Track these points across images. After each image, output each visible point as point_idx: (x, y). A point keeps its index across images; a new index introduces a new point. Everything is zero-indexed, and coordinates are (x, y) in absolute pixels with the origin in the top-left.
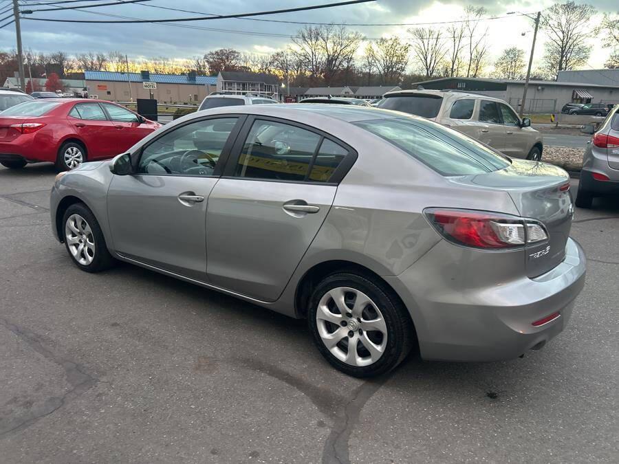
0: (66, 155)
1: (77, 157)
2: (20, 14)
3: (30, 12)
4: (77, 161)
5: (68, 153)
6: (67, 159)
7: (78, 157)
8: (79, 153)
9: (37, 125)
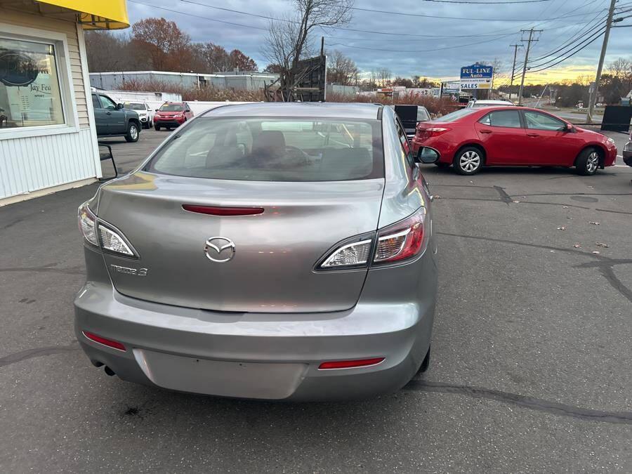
0: (463, 158)
1: (474, 161)
2: (613, 24)
3: (621, 19)
4: (473, 165)
5: (465, 156)
6: (463, 161)
7: (476, 161)
8: (478, 158)
9: (442, 129)
